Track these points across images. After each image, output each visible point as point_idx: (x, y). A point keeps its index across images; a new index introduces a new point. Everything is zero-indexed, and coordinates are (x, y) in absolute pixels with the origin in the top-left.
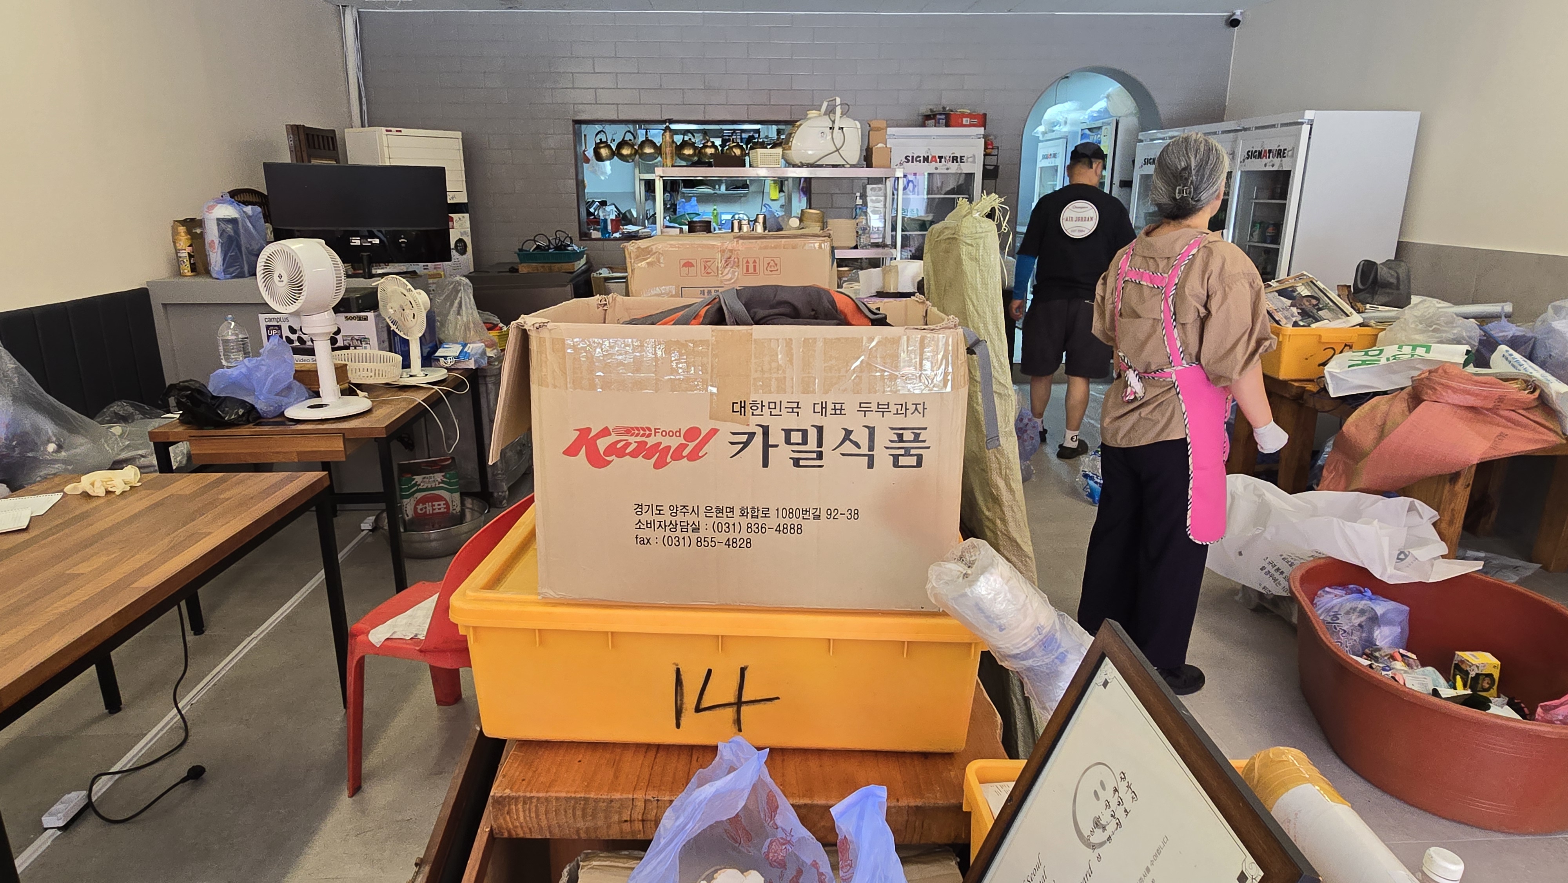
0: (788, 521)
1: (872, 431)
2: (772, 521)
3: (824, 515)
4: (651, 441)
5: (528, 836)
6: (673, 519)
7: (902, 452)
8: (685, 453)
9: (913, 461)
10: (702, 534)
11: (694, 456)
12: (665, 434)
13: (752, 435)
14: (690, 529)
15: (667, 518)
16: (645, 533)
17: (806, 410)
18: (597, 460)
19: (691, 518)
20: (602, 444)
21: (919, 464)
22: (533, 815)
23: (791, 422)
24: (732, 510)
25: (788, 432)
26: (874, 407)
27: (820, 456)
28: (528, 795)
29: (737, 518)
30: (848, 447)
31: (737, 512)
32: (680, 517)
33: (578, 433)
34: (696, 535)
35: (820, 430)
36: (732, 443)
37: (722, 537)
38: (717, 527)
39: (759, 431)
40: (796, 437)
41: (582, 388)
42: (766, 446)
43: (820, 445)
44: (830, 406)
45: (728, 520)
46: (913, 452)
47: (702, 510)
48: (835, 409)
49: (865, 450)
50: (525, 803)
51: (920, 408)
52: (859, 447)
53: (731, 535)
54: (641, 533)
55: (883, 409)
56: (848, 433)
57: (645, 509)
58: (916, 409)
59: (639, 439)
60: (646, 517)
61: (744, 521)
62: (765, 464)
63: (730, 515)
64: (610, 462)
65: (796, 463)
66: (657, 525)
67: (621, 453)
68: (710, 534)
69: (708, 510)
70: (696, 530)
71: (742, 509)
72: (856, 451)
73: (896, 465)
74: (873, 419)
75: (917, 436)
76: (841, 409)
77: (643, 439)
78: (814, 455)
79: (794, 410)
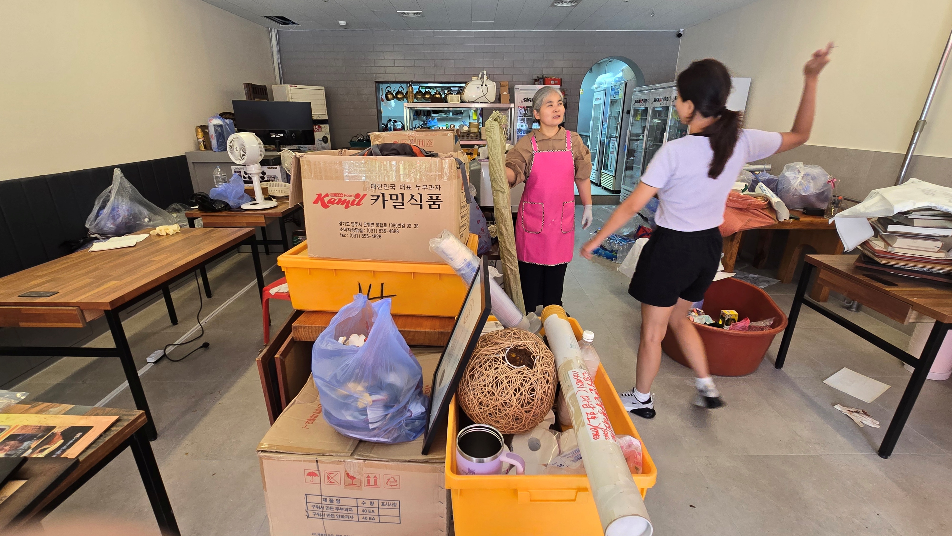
0: (393, 228)
1: (421, 195)
2: (388, 229)
3: (406, 226)
4: (343, 199)
5: (306, 340)
6: (353, 227)
7: (433, 203)
8: (356, 203)
9: (437, 207)
10: (364, 233)
11: (358, 204)
12: (348, 196)
13: (378, 197)
14: (359, 231)
15: (351, 227)
16: (344, 233)
17: (397, 187)
18: (325, 206)
19: (359, 227)
20: (326, 200)
21: (439, 208)
22: (307, 333)
23: (392, 192)
24: (373, 224)
25: (391, 196)
26: (422, 187)
27: (403, 204)
28: (305, 325)
29: (375, 227)
30: (413, 201)
31: (375, 225)
32: (355, 227)
33: (317, 196)
34: (362, 233)
35: (402, 195)
36: (372, 200)
37: (370, 234)
38: (368, 231)
39: (381, 195)
40: (394, 197)
41: (318, 179)
42: (384, 201)
43: (403, 200)
44: (406, 186)
45: (372, 228)
46: (436, 203)
47: (363, 224)
48: (408, 187)
49: (419, 202)
50: (304, 328)
51: (438, 187)
52: (417, 201)
53: (374, 234)
54: (342, 233)
55: (425, 187)
56: (413, 196)
57: (343, 223)
58: (437, 187)
59: (339, 198)
60: (343, 227)
61: (378, 228)
62: (384, 207)
63: (373, 226)
64: (329, 206)
65: (395, 207)
66: (347, 229)
67: (333, 203)
68: (366, 233)
69: (365, 224)
70: (361, 232)
71: (377, 224)
72: (416, 203)
73: (430, 208)
74: (421, 191)
75: (437, 197)
76: (410, 187)
77: (340, 198)
78: (401, 204)
79: (393, 187)
